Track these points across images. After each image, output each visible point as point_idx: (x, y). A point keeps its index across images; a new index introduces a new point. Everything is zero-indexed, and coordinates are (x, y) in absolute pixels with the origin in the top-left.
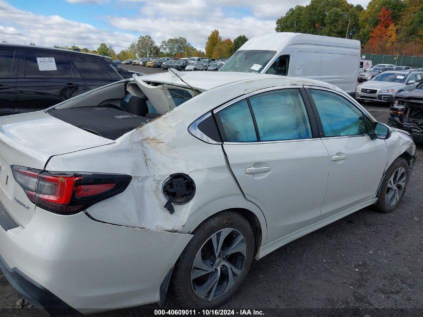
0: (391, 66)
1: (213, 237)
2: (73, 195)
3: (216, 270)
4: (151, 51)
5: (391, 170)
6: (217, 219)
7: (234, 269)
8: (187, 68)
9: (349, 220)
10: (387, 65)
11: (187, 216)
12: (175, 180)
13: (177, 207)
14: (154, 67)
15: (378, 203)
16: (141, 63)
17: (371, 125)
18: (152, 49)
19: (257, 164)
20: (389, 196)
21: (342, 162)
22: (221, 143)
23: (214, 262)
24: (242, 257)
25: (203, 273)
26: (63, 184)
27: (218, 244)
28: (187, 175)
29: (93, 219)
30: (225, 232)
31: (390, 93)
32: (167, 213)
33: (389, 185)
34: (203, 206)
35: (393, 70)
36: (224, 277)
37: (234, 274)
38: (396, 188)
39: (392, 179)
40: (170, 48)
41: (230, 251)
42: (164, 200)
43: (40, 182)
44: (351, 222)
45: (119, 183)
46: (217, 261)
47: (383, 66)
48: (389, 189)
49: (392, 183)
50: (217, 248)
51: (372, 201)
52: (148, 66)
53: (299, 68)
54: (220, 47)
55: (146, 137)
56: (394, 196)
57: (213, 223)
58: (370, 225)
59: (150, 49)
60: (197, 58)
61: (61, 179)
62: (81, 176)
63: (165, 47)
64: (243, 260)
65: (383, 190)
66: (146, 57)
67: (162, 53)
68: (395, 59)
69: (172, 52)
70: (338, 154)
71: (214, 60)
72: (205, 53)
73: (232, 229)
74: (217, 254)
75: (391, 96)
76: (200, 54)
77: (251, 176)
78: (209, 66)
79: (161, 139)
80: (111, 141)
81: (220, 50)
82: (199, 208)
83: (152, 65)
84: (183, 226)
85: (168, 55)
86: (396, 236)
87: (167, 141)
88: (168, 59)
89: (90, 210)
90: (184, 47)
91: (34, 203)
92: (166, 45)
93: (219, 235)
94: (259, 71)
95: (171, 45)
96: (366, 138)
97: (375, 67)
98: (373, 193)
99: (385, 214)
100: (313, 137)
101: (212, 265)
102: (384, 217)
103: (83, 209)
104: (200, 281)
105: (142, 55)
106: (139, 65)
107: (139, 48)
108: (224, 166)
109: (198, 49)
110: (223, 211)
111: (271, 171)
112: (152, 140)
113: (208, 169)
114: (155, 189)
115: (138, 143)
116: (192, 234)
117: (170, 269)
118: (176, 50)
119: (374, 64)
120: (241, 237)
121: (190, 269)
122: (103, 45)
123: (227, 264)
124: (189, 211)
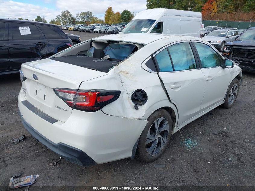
0: (215, 27)
1: (155, 122)
2: (96, 101)
3: (156, 139)
4: (70, 20)
5: (231, 86)
6: (157, 113)
7: (163, 139)
8: (95, 30)
9: (210, 113)
10: (213, 26)
11: (144, 111)
12: (137, 93)
13: (139, 107)
14: (74, 30)
15: (225, 103)
16: (65, 28)
17: (222, 61)
18: (70, 19)
19: (175, 83)
20: (230, 99)
21: (210, 81)
22: (157, 73)
23: (155, 135)
24: (167, 133)
25: (151, 141)
26: (91, 96)
27: (157, 126)
28: (143, 90)
29: (104, 113)
30: (160, 119)
31: (218, 43)
32: (135, 110)
33: (230, 94)
34: (151, 106)
35: (216, 29)
36: (159, 143)
37: (164, 142)
38: (233, 95)
39: (231, 90)
40: (82, 19)
41: (162, 130)
42: (133, 104)
43: (76, 96)
44: (211, 114)
45: (116, 95)
46: (156, 134)
47: (210, 27)
48: (230, 95)
49: (232, 92)
50: (157, 127)
51: (222, 102)
52: (70, 30)
53: (168, 29)
54: (113, 17)
55: (120, 71)
56: (232, 99)
57: (155, 115)
58: (222, 115)
59: (69, 19)
60: (101, 24)
61: (90, 93)
62: (99, 91)
63: (79, 17)
64: (167, 134)
65: (228, 96)
66: (67, 24)
67: (77, 21)
68: (217, 22)
69: (83, 21)
70: (209, 77)
71: (111, 25)
72: (104, 21)
73: (163, 118)
74: (157, 131)
75: (218, 44)
76: (101, 22)
77: (173, 89)
78: (108, 29)
79: (128, 72)
80: (106, 73)
81: (113, 19)
82: (150, 107)
83: (72, 29)
84: (143, 117)
85: (81, 23)
86: (236, 120)
87: (131, 73)
88: (82, 25)
89: (103, 109)
90: (91, 17)
91: (72, 107)
92: (79, 16)
93: (158, 121)
94: (146, 32)
95: (82, 16)
96: (220, 68)
97: (206, 28)
98: (223, 98)
99: (228, 109)
100: (197, 68)
101: (154, 137)
102: (227, 110)
103: (100, 108)
104: (149, 146)
105: (64, 23)
106: (64, 29)
107: (62, 19)
108: (160, 85)
109: (99, 19)
110: (159, 109)
111: (181, 87)
112: (123, 72)
113: (153, 86)
114: (128, 98)
115: (118, 74)
116: (147, 120)
117: (138, 139)
118: (86, 19)
119: (205, 26)
120: (167, 122)
121: (145, 139)
122: (39, 17)
123: (161, 137)
124: (145, 108)
